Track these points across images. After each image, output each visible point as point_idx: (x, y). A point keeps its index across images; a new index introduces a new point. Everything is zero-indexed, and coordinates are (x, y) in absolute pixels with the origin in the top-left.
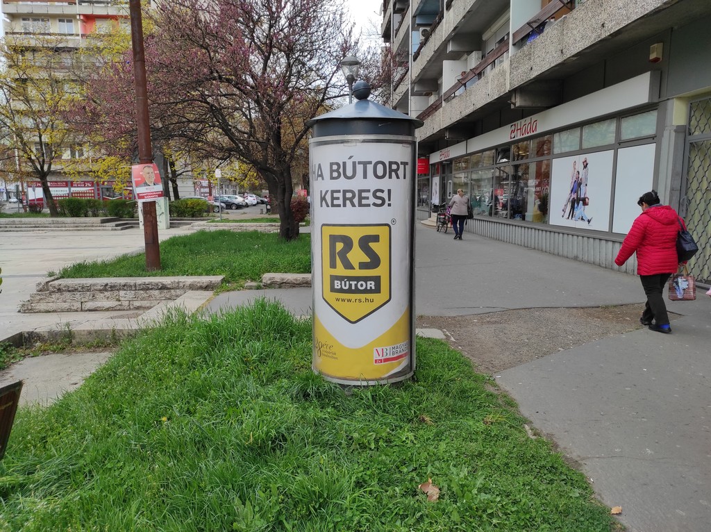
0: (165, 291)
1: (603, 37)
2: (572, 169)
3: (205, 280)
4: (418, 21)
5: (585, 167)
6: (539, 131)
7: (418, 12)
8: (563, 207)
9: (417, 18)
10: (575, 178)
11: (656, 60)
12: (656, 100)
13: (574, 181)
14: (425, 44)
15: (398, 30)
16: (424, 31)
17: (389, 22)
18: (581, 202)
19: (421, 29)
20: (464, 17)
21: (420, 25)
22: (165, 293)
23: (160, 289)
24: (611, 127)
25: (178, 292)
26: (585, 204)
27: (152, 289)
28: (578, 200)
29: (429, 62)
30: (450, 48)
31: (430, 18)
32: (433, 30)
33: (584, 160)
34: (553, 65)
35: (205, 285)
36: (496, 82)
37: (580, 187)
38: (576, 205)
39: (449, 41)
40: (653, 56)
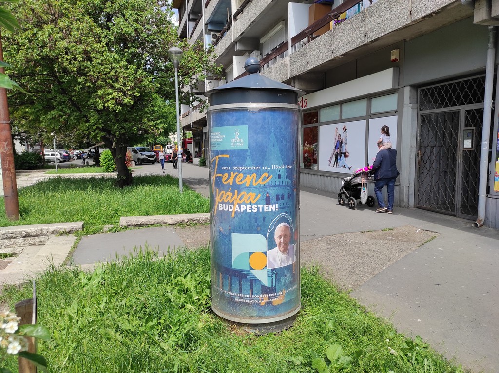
0: (29, 238)
1: (366, 42)
2: (335, 133)
3: (67, 226)
4: (209, 28)
5: (345, 131)
6: (309, 106)
7: (209, 21)
8: (329, 159)
9: (208, 25)
10: (337, 139)
11: (395, 60)
12: (397, 87)
13: (336, 141)
14: (216, 44)
15: (193, 33)
16: (213, 35)
17: (185, 27)
18: (343, 155)
19: (212, 33)
20: (249, 26)
21: (211, 31)
22: (30, 240)
23: (24, 237)
24: (363, 104)
25: (42, 238)
26: (346, 156)
27: (15, 238)
28: (340, 154)
29: (220, 56)
30: (238, 47)
31: (219, 26)
32: (223, 35)
33: (343, 127)
34: (325, 61)
35: (67, 230)
36: (279, 72)
37: (341, 145)
38: (339, 157)
39: (237, 42)
40: (393, 58)
